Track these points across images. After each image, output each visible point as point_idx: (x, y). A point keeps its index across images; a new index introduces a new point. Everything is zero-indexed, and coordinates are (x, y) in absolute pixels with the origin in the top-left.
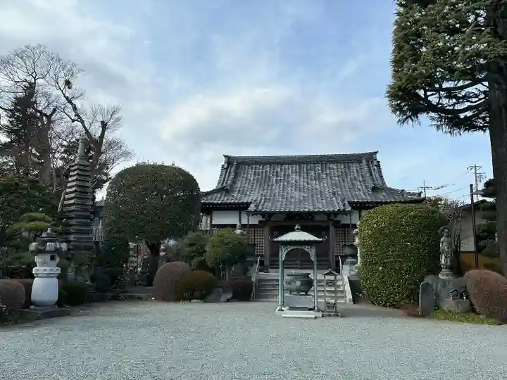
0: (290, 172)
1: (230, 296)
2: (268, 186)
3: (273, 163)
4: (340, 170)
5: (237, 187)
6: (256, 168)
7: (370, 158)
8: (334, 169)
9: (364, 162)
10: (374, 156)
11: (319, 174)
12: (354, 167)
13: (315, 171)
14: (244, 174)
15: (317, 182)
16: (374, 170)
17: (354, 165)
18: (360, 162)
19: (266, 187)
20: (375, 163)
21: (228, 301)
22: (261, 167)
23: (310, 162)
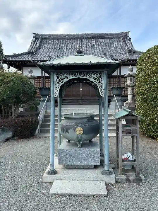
0: (75, 44)
1: (10, 134)
2: (61, 51)
3: (65, 38)
4: (106, 43)
5: (40, 52)
6: (54, 41)
7: (125, 36)
8: (103, 42)
9: (122, 38)
10: (128, 34)
11: (94, 45)
12: (115, 41)
13: (91, 43)
14: (46, 44)
15: (93, 50)
16: (128, 42)
17: (115, 40)
18: (119, 38)
19: (59, 52)
20: (128, 38)
21: (7, 140)
22: (57, 41)
23: (88, 38)
